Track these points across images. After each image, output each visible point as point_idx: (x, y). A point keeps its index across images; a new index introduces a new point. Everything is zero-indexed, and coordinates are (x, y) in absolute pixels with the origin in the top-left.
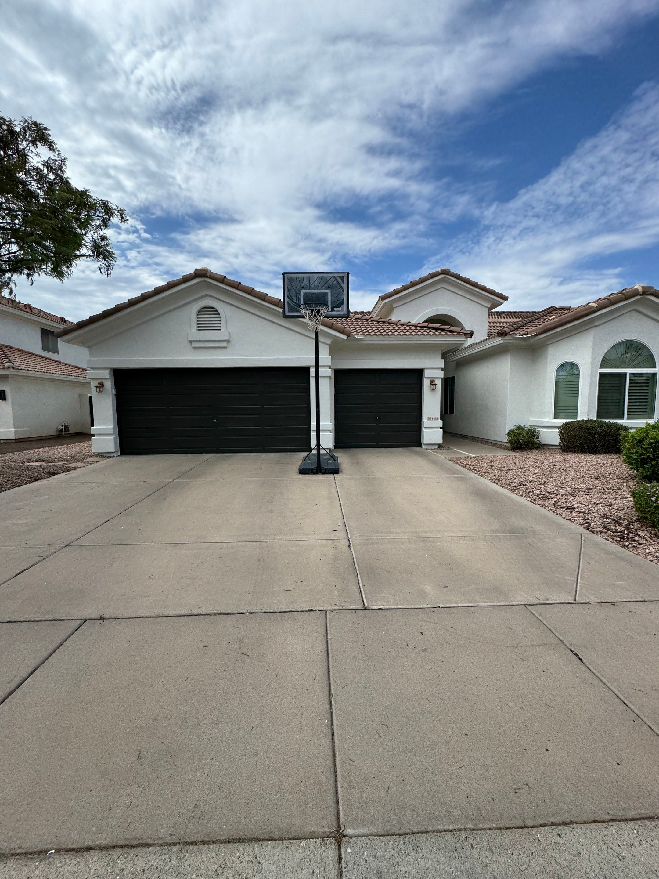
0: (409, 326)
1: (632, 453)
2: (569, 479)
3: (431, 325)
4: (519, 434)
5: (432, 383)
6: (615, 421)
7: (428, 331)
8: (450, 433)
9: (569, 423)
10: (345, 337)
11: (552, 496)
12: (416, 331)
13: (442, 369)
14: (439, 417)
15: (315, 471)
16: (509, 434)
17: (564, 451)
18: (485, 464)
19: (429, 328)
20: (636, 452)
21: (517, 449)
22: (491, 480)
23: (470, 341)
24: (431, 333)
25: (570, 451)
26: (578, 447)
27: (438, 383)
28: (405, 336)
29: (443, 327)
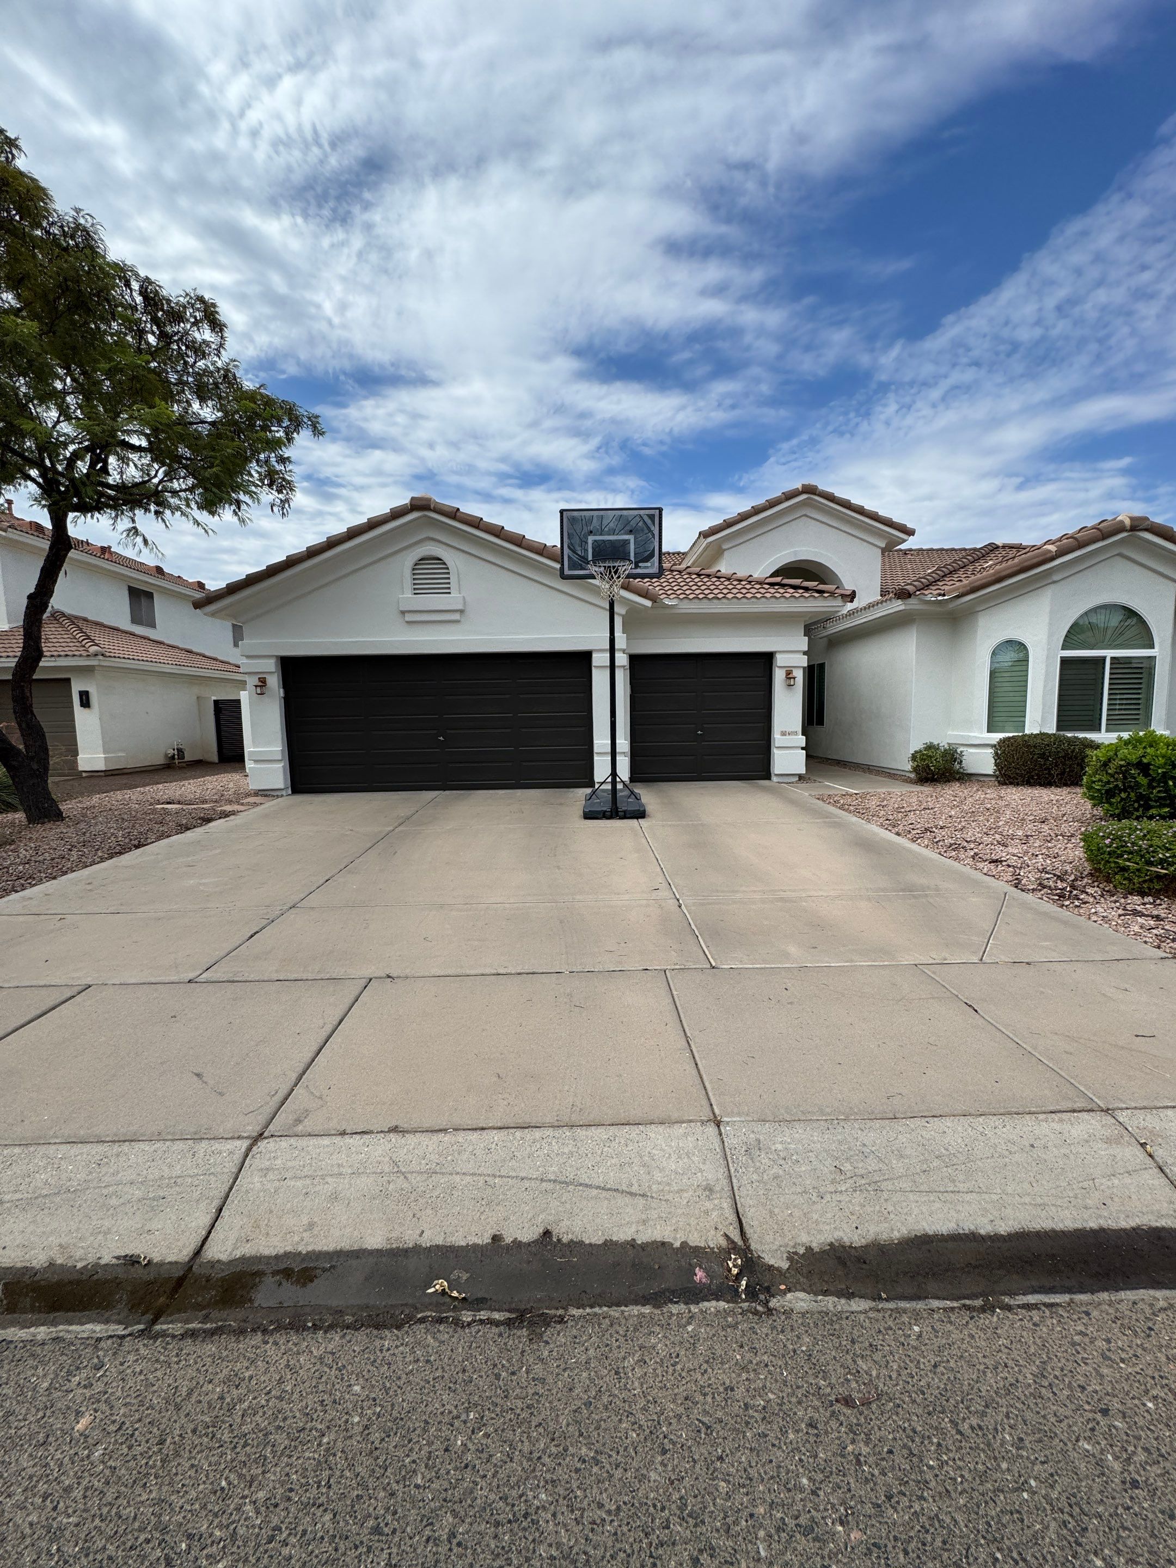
0: (750, 582)
1: (1094, 782)
2: (1001, 823)
3: (786, 581)
4: (931, 757)
5: (789, 675)
6: (1081, 735)
7: (782, 591)
8: (817, 757)
9: (1009, 738)
10: (648, 603)
11: (972, 846)
12: (763, 591)
13: (805, 653)
14: (800, 729)
15: (608, 814)
16: (914, 758)
17: (1002, 783)
18: (873, 803)
19: (783, 586)
20: (1100, 780)
21: (926, 782)
22: (882, 825)
23: (850, 606)
24: (787, 595)
25: (1011, 783)
26: (1021, 776)
27: (799, 675)
28: (744, 600)
29: (806, 584)
